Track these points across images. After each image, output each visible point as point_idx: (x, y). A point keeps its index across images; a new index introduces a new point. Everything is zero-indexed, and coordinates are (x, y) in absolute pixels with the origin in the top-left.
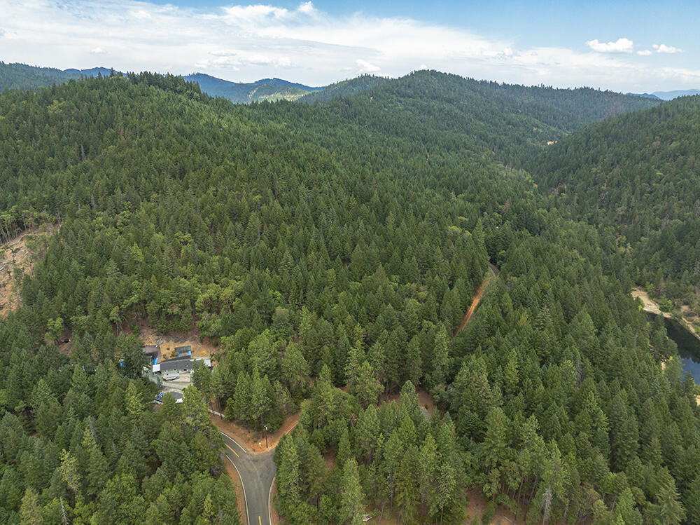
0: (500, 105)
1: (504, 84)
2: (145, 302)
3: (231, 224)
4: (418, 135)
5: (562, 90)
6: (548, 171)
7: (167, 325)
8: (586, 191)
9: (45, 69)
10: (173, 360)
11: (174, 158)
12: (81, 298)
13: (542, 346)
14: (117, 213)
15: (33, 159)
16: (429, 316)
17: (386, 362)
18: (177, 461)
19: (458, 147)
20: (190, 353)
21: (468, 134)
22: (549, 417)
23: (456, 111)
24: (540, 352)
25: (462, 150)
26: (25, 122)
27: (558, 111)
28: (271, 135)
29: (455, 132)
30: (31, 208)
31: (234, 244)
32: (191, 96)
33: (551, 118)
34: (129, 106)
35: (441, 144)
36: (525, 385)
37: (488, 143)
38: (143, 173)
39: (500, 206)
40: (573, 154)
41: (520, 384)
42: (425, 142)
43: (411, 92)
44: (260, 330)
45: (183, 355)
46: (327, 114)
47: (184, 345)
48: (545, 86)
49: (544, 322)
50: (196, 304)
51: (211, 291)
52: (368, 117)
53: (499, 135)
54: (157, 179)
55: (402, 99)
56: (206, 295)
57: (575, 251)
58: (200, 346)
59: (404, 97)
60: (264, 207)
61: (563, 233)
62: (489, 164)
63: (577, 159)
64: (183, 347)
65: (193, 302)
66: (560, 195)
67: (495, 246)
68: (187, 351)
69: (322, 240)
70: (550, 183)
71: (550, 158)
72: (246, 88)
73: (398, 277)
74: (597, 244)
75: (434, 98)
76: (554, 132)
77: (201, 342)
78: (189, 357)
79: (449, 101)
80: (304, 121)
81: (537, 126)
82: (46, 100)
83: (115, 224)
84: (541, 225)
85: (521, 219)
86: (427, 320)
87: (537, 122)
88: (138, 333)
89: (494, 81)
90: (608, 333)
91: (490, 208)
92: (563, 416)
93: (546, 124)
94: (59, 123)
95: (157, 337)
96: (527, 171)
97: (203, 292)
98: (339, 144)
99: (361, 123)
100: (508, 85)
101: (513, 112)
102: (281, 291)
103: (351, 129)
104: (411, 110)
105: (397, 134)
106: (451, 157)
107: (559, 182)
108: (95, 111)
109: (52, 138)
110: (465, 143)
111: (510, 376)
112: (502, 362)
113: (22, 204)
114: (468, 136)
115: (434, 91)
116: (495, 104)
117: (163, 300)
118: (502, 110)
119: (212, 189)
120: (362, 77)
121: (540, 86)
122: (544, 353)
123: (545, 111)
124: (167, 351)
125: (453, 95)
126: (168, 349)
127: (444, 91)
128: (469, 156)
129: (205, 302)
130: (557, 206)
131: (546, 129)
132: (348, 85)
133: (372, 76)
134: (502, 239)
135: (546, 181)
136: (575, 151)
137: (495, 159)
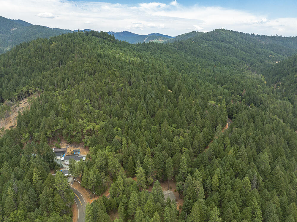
0: (254, 44)
1: (258, 35)
2: (63, 129)
3: (107, 96)
4: (212, 58)
5: (287, 38)
6: (273, 75)
7: (71, 140)
8: (290, 86)
9: (66, 30)
10: (72, 155)
11: (92, 66)
12: (38, 126)
13: (236, 168)
14: (65, 89)
15: (41, 66)
16: (186, 146)
17: (155, 168)
18: (46, 206)
19: (230, 63)
20: (79, 153)
21: (236, 58)
22: (227, 208)
23: (232, 47)
24: (235, 170)
25: (232, 64)
26: (40, 51)
27: (283, 47)
28: (141, 57)
29: (231, 57)
30: (33, 86)
31: (107, 105)
32: (110, 40)
33: (279, 50)
34: (81, 44)
35: (222, 62)
36: (222, 188)
37: (246, 61)
38: (79, 73)
39: (241, 92)
40: (286, 68)
41: (219, 187)
42: (214, 61)
43: (212, 38)
44: (105, 146)
45: (76, 153)
46: (171, 48)
47: (77, 149)
48: (278, 36)
49: (242, 154)
50: (84, 131)
51: (91, 126)
52: (190, 50)
53: (252, 58)
54: (83, 75)
55: (207, 42)
56: (89, 128)
57: (276, 116)
58: (84, 150)
59: (208, 41)
60: (123, 89)
61: (272, 106)
62: (244, 72)
63: (288, 71)
64: (77, 150)
65: (82, 130)
66: (277, 87)
67: (233, 111)
68: (78, 152)
69: (145, 106)
70: (273, 81)
71: (274, 69)
72: (144, 37)
73: (176, 125)
74: (290, 113)
75: (222, 41)
76: (280, 57)
77: (85, 148)
78: (78, 155)
79: (230, 43)
80: (160, 51)
81: (272, 54)
82: (51, 42)
83: (63, 94)
84: (261, 102)
85: (251, 98)
86: (185, 147)
87: (272, 52)
88: (60, 142)
89: (253, 34)
90: (278, 162)
91: (236, 93)
92: (236, 209)
93: (276, 54)
94: (53, 52)
95: (67, 144)
96: (263, 75)
97: (88, 126)
98: (173, 61)
99: (187, 52)
100: (260, 35)
101: (260, 48)
102: (121, 128)
103: (180, 55)
104: (211, 47)
105: (202, 57)
106: (225, 68)
107: (277, 81)
108: (68, 46)
109: (50, 57)
110: (233, 62)
111: (214, 182)
112: (211, 175)
113: (30, 85)
114: (236, 59)
115: (223, 38)
116: (252, 44)
117: (70, 129)
118: (255, 47)
119: (104, 80)
120: (192, 32)
121: (275, 36)
122: (237, 171)
123: (276, 47)
124: (70, 151)
125: (231, 40)
126: (70, 150)
127: (228, 38)
128: (235, 68)
129: (88, 131)
130: (273, 93)
131: (276, 56)
132: (186, 36)
133: (196, 32)
134: (236, 109)
135: (271, 80)
136: (287, 66)
137: (248, 69)
